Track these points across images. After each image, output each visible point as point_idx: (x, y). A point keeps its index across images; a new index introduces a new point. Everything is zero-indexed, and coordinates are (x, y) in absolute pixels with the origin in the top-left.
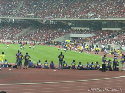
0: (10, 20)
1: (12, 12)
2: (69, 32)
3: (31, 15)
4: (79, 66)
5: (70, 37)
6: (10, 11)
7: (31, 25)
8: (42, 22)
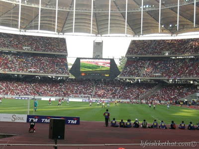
0: (136, 80)
1: (138, 72)
2: (195, 92)
3: (157, 74)
4: (190, 126)
5: (196, 97)
6: (136, 71)
7: (157, 84)
8: (167, 82)
